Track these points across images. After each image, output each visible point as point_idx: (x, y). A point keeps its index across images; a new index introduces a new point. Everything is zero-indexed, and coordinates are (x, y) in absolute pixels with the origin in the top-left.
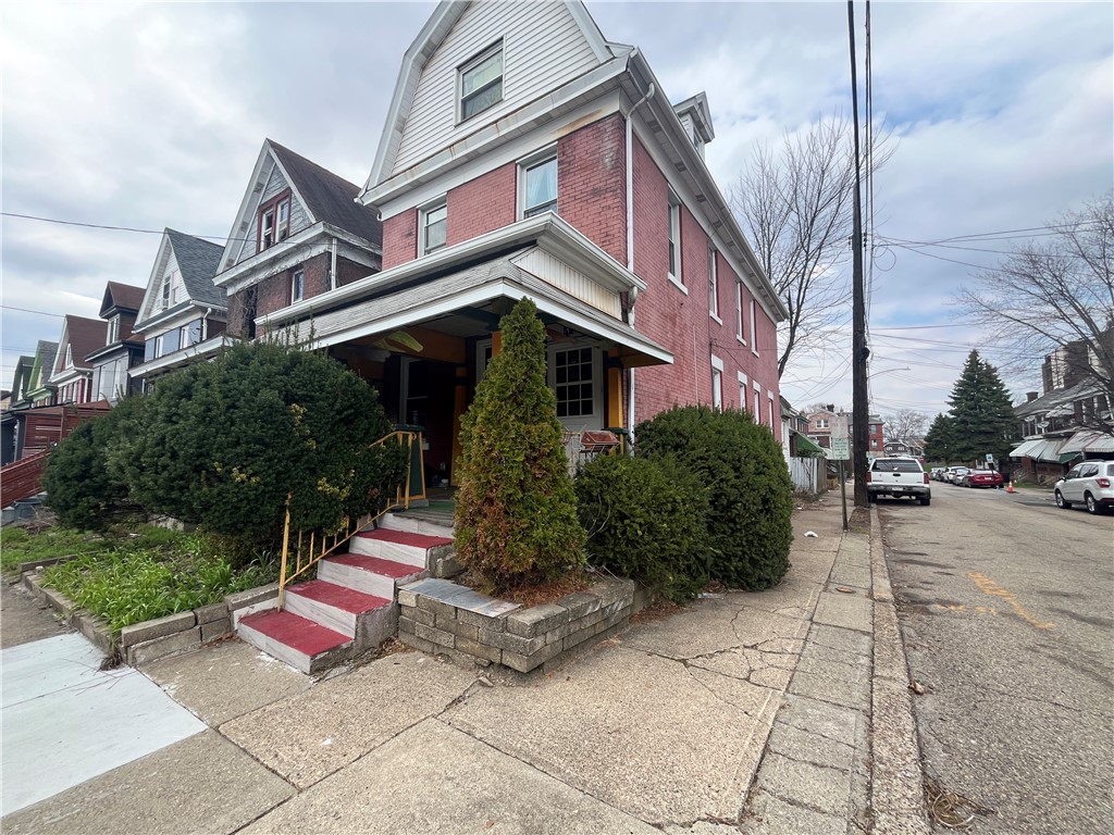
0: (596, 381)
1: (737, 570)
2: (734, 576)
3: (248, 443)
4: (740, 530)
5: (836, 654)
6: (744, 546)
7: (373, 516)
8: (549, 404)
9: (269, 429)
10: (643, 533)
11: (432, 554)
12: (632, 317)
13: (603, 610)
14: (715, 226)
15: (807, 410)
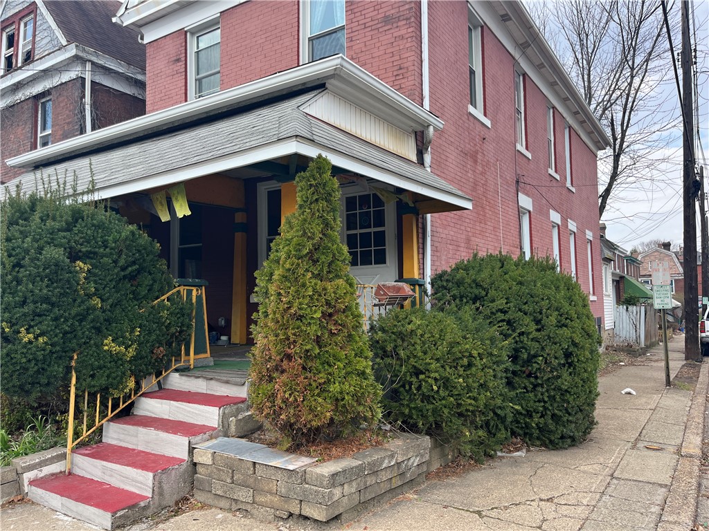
0: (390, 228)
1: (539, 428)
2: (536, 433)
3: (35, 302)
4: (542, 386)
5: (631, 505)
6: (545, 402)
7: (157, 377)
8: (343, 261)
9: (55, 288)
10: (439, 388)
11: (224, 413)
12: (428, 158)
13: (398, 464)
14: (523, 47)
15: (640, 249)
